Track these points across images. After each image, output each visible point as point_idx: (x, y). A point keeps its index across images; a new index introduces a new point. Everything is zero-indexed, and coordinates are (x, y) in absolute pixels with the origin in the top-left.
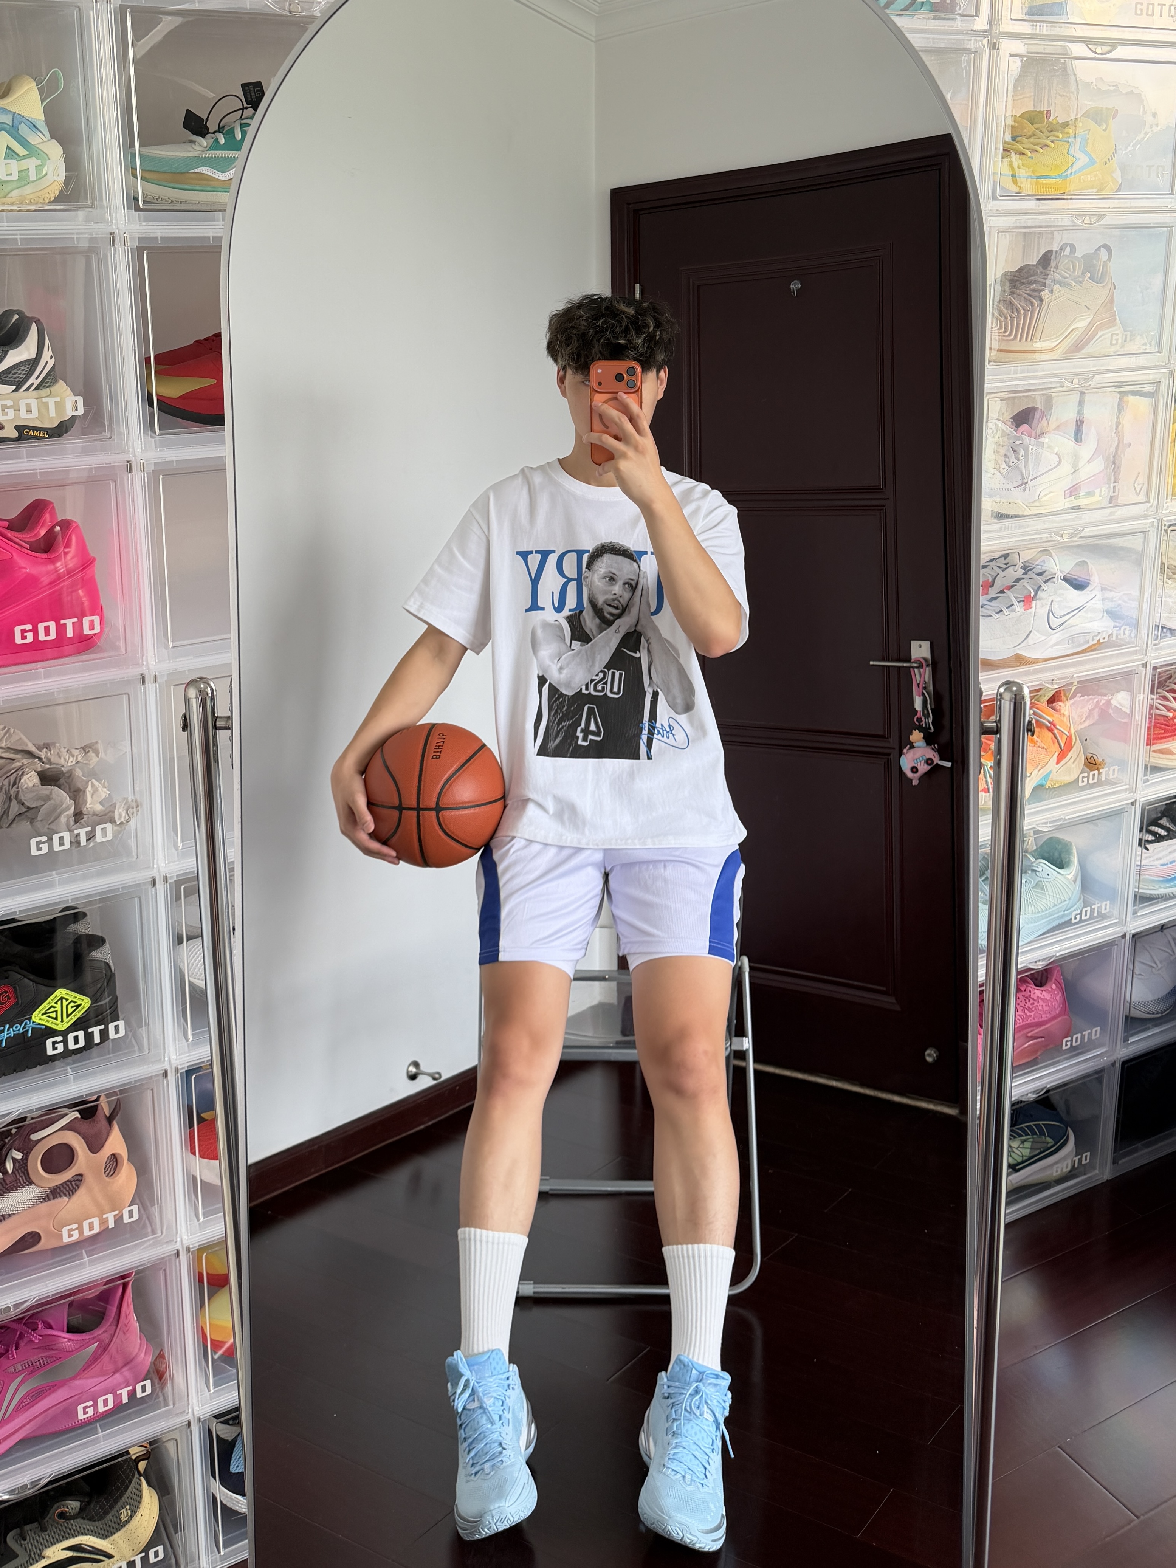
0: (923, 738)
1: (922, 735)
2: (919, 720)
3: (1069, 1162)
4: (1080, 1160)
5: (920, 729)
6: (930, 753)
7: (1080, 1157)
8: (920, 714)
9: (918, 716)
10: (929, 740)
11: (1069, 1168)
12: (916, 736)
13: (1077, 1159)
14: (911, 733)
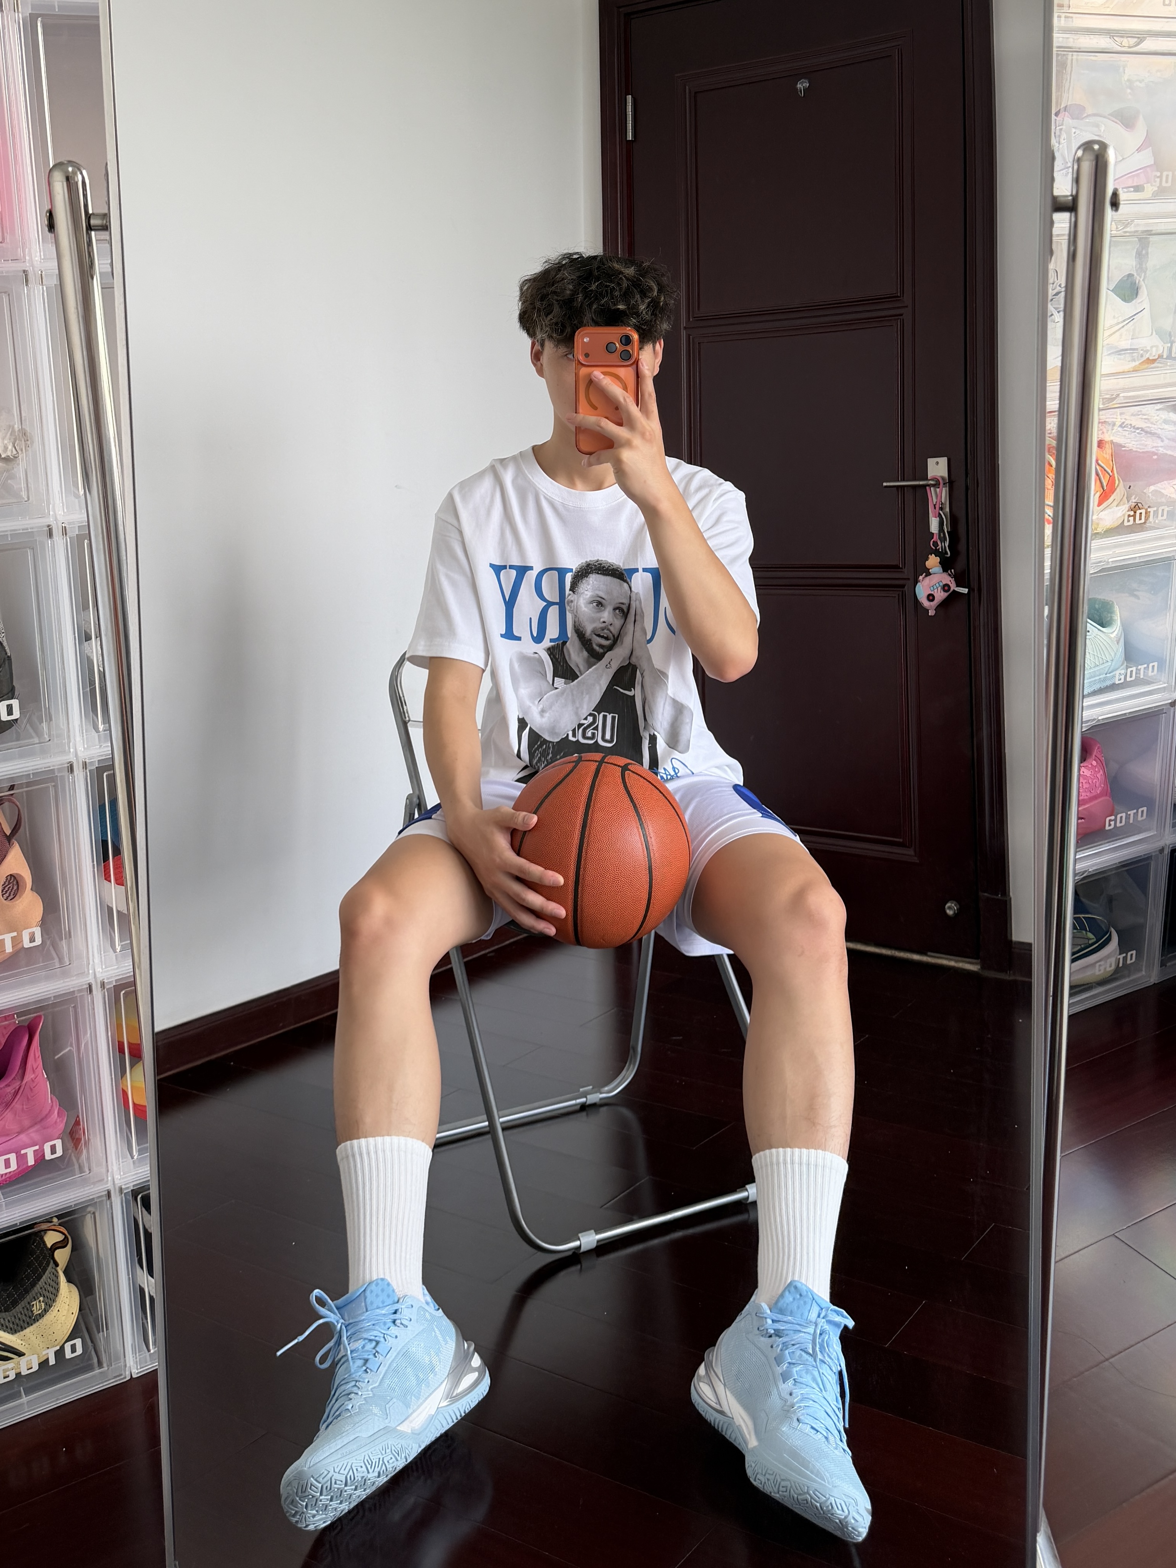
0: (940, 563)
1: (938, 559)
2: (935, 544)
3: (1113, 960)
4: (1125, 959)
5: (937, 553)
6: (947, 579)
7: (1124, 955)
8: (936, 538)
9: (934, 539)
10: (946, 565)
11: (1113, 967)
12: (933, 562)
13: (1121, 957)
14: (927, 559)
